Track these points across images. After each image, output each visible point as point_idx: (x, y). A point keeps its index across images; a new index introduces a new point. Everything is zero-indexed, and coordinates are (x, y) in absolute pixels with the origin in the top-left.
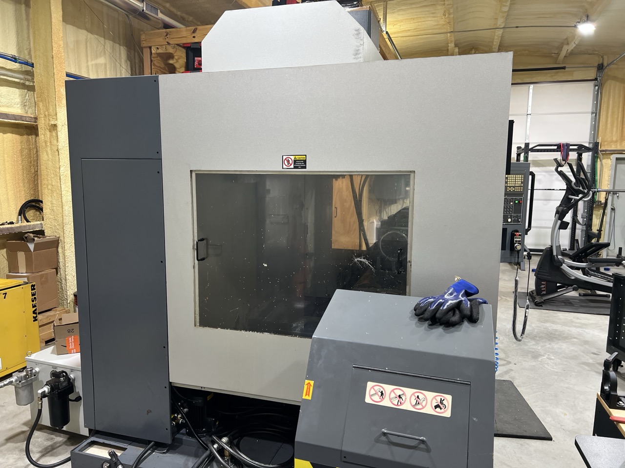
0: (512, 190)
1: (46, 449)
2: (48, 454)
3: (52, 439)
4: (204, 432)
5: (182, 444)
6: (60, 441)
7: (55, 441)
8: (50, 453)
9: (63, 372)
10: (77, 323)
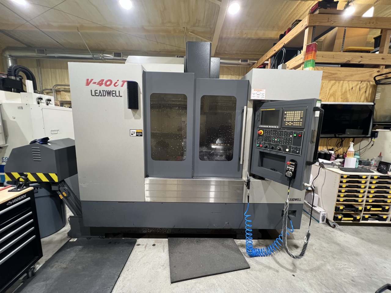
0: (290, 125)
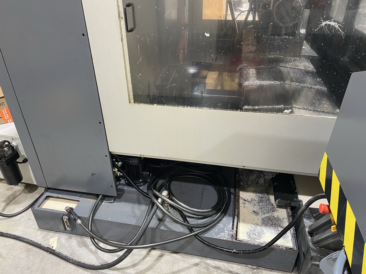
1: (9, 198)
2: (12, 203)
3: (12, 188)
4: (141, 182)
5: (124, 193)
6: (19, 190)
7: (14, 190)
8: (13, 201)
9: (5, 141)
10: (3, 97)
